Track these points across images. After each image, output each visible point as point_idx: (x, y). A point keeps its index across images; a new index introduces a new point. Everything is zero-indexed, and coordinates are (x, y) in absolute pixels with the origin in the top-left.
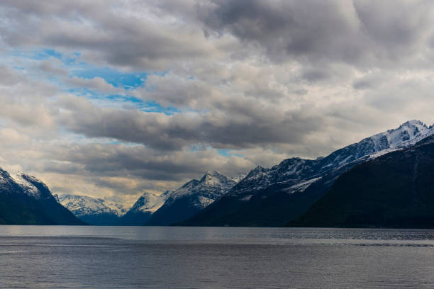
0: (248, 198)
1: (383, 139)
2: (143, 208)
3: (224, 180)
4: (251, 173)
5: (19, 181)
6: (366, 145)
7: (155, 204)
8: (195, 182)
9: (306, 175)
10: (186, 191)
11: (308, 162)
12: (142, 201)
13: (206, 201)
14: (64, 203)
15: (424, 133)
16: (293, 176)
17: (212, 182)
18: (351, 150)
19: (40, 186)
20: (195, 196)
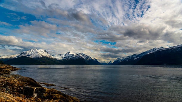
0: (127, 61)
1: (150, 51)
2: (111, 62)
3: (123, 58)
4: (128, 57)
5: (93, 59)
6: (147, 52)
7: (113, 62)
8: (119, 58)
9: (137, 57)
10: (118, 60)
11: (137, 55)
12: (111, 61)
13: (120, 61)
14: (99, 62)
15: (157, 50)
16: (135, 57)
17: (121, 58)
18: (144, 53)
19: (96, 59)
20: (119, 60)
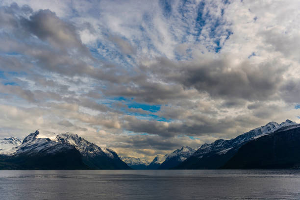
0: (201, 157)
1: (260, 131)
2: (156, 162)
3: (191, 149)
4: (202, 146)
5: (105, 151)
6: (252, 133)
7: (162, 159)
8: (178, 151)
9: (226, 147)
10: (175, 154)
11: (227, 141)
12: (156, 159)
13: (183, 159)
14: (123, 160)
15: (277, 127)
16: (220, 147)
17: (186, 150)
18: (245, 135)
19: (114, 153)
20: (179, 156)
